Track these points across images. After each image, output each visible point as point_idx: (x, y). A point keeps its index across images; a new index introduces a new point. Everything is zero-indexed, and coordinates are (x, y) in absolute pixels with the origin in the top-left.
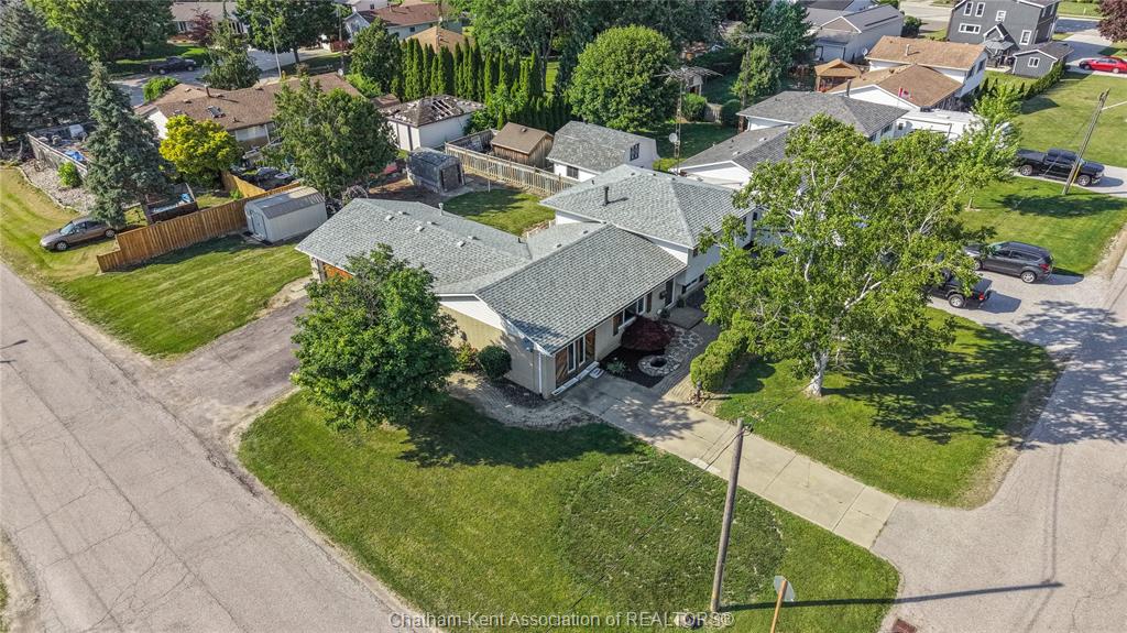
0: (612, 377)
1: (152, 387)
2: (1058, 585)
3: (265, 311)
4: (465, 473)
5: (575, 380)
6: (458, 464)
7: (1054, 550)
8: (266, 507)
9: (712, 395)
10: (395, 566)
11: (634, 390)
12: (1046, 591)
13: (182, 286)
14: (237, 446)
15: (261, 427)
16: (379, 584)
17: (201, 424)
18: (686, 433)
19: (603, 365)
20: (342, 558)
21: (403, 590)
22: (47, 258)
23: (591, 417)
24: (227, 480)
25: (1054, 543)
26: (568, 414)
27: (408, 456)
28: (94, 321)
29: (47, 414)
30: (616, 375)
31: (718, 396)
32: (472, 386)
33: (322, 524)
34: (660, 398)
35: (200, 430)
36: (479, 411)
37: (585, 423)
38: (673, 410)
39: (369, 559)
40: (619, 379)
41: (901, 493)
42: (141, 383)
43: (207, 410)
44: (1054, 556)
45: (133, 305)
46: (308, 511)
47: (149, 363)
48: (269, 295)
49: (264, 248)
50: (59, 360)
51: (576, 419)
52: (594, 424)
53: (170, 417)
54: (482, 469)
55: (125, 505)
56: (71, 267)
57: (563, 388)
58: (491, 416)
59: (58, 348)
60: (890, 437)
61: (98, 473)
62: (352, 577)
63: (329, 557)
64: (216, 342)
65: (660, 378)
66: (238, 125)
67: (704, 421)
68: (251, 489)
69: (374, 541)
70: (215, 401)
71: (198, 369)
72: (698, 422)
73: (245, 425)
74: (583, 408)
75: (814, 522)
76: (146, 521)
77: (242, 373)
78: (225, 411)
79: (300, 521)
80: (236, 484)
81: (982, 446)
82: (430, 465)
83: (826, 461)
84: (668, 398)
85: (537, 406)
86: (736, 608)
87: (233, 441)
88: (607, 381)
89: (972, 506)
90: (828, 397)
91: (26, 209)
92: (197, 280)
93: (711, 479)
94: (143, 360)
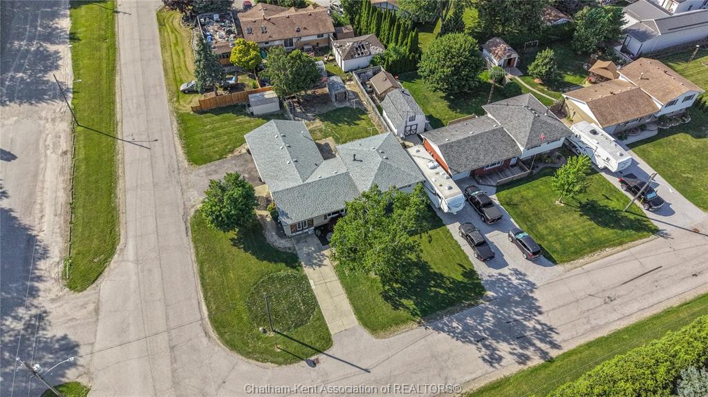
0: (315, 236)
1: (183, 178)
2: (369, 372)
3: (230, 155)
4: (243, 254)
5: (301, 232)
6: (242, 250)
7: (383, 362)
8: (187, 243)
10: (206, 277)
11: (318, 244)
13: (213, 130)
14: (192, 214)
16: (199, 281)
17: (188, 200)
18: (317, 268)
19: (315, 229)
20: (196, 267)
21: (203, 285)
22: (181, 95)
23: (295, 250)
24: (183, 227)
25: (385, 360)
26: (289, 245)
27: (232, 240)
28: (181, 138)
29: (151, 179)
30: (317, 236)
32: (268, 220)
33: (197, 254)
34: (322, 251)
35: (186, 203)
36: (264, 232)
37: (291, 251)
38: (321, 257)
39: (201, 271)
40: (316, 238)
41: (362, 322)
42: (180, 175)
43: (192, 195)
44: (380, 364)
45: (194, 134)
46: (196, 247)
47: (186, 166)
48: (236, 147)
50: (163, 155)
51: (290, 249)
52: (293, 253)
53: (181, 194)
54: (248, 254)
55: (155, 225)
56: (185, 105)
57: (294, 234)
58: (265, 235)
59: (166, 147)
60: (380, 300)
61: (154, 209)
62: (194, 275)
63: (193, 266)
64: (209, 164)
65: (329, 243)
67: (327, 266)
68: (187, 233)
69: (206, 266)
70: (196, 192)
71: (198, 175)
72: (325, 265)
73: (199, 207)
74: (295, 245)
75: (325, 318)
76: (157, 233)
78: (196, 198)
79: (193, 251)
80: (184, 229)
81: (407, 319)
82: (236, 246)
83: (350, 299)
84: (324, 252)
85: (281, 237)
87: (192, 212)
88: (312, 236)
89: (378, 338)
91: (185, 62)
92: (219, 128)
93: (309, 289)
94: (186, 164)
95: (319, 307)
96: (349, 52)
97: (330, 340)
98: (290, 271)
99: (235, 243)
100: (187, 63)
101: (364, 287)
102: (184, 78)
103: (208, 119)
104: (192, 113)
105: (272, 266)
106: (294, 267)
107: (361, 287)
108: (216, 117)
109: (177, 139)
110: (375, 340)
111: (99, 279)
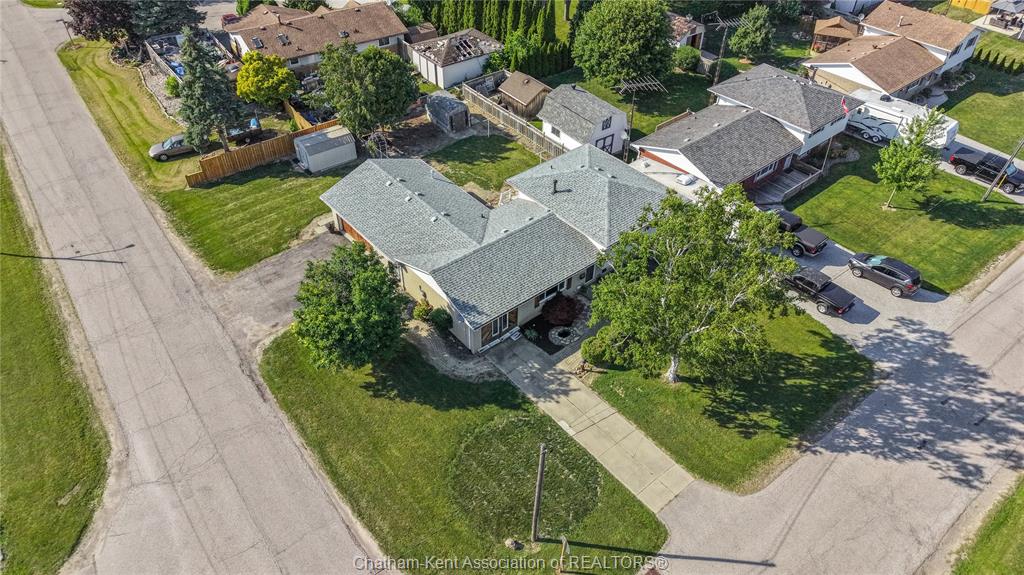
0: (526, 341)
1: (212, 299)
2: (773, 565)
3: (296, 242)
4: (401, 407)
5: (498, 341)
6: (398, 399)
7: (785, 539)
8: (271, 412)
9: (595, 369)
10: (341, 471)
11: (540, 355)
12: (762, 568)
13: (243, 208)
14: (259, 359)
15: (277, 345)
16: (329, 482)
17: (239, 337)
18: (563, 398)
19: (522, 330)
20: (311, 458)
21: (343, 489)
22: (154, 165)
23: (501, 374)
24: (248, 385)
25: (788, 533)
26: (485, 369)
27: (367, 386)
28: (180, 233)
29: (144, 313)
30: (530, 340)
31: (598, 370)
32: (424, 334)
33: (302, 431)
34: (555, 365)
35: (238, 341)
36: (424, 357)
37: (495, 379)
38: (560, 377)
39: (326, 461)
40: (531, 344)
41: (699, 473)
42: (205, 295)
43: (245, 325)
44: (782, 542)
45: (207, 222)
46: (295, 418)
47: (212, 277)
48: (301, 227)
49: (305, 177)
50: (155, 267)
51: (490, 374)
52: (501, 381)
53: (220, 328)
54: (413, 405)
55: (185, 396)
56: (169, 179)
57: (488, 346)
58: (431, 362)
59: (155, 254)
60: (711, 425)
61: (171, 367)
62: (313, 473)
63: (302, 456)
64: (258, 265)
65: (560, 347)
66: (301, 53)
67: (579, 390)
68: (263, 396)
69: (332, 449)
70: (251, 318)
71: (244, 288)
72: (575, 390)
73: (267, 342)
74: (498, 366)
75: (626, 485)
76: (196, 410)
77: (271, 296)
78: (257, 328)
79: (290, 426)
80: (254, 390)
81: (777, 445)
82: (381, 396)
83: (654, 437)
84: (560, 366)
85: (465, 359)
86: (548, 541)
87: (258, 355)
88: (522, 344)
89: (745, 493)
90: (679, 384)
91: (141, 114)
92: (254, 204)
93: (567, 440)
94: (209, 274)
95: (602, 468)
96: (448, 54)
97: (659, 525)
98: (512, 415)
99: (376, 390)
100: (147, 116)
101: (666, 410)
102: (149, 139)
103: (224, 193)
104: (188, 188)
105: (471, 415)
106: (516, 407)
107: (662, 410)
108: (241, 189)
109: (172, 236)
110: (742, 499)
111: (84, 540)
